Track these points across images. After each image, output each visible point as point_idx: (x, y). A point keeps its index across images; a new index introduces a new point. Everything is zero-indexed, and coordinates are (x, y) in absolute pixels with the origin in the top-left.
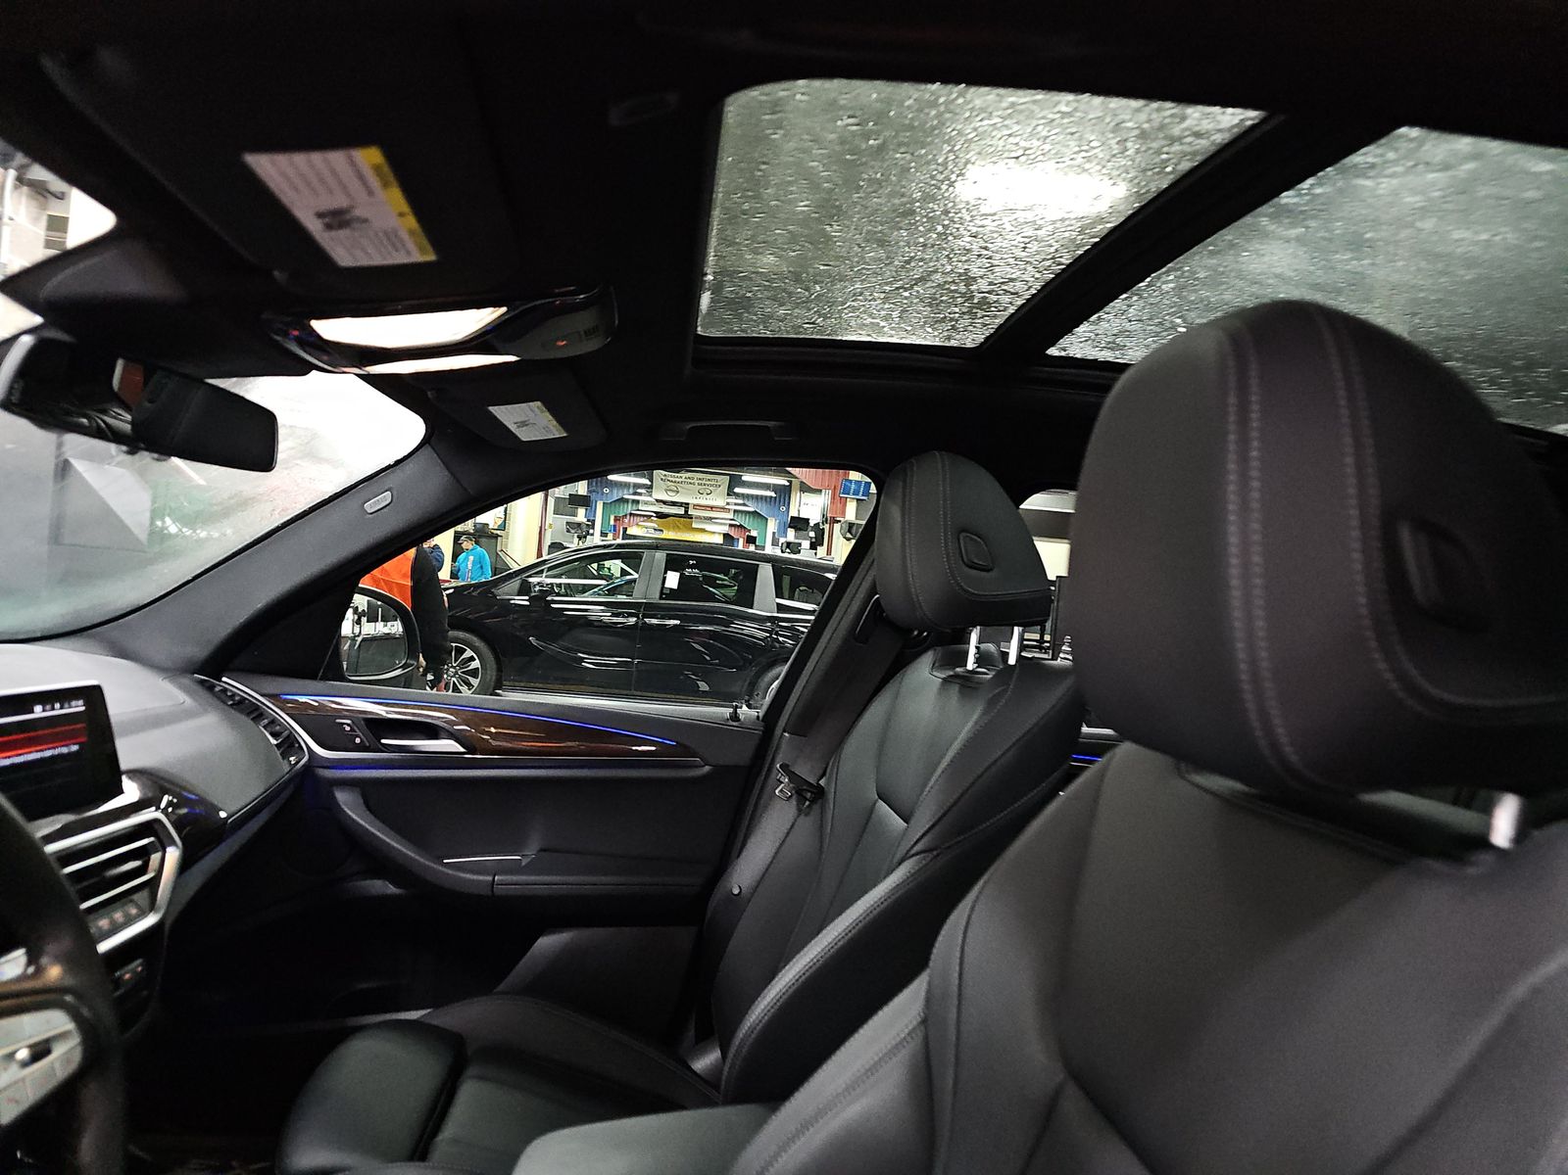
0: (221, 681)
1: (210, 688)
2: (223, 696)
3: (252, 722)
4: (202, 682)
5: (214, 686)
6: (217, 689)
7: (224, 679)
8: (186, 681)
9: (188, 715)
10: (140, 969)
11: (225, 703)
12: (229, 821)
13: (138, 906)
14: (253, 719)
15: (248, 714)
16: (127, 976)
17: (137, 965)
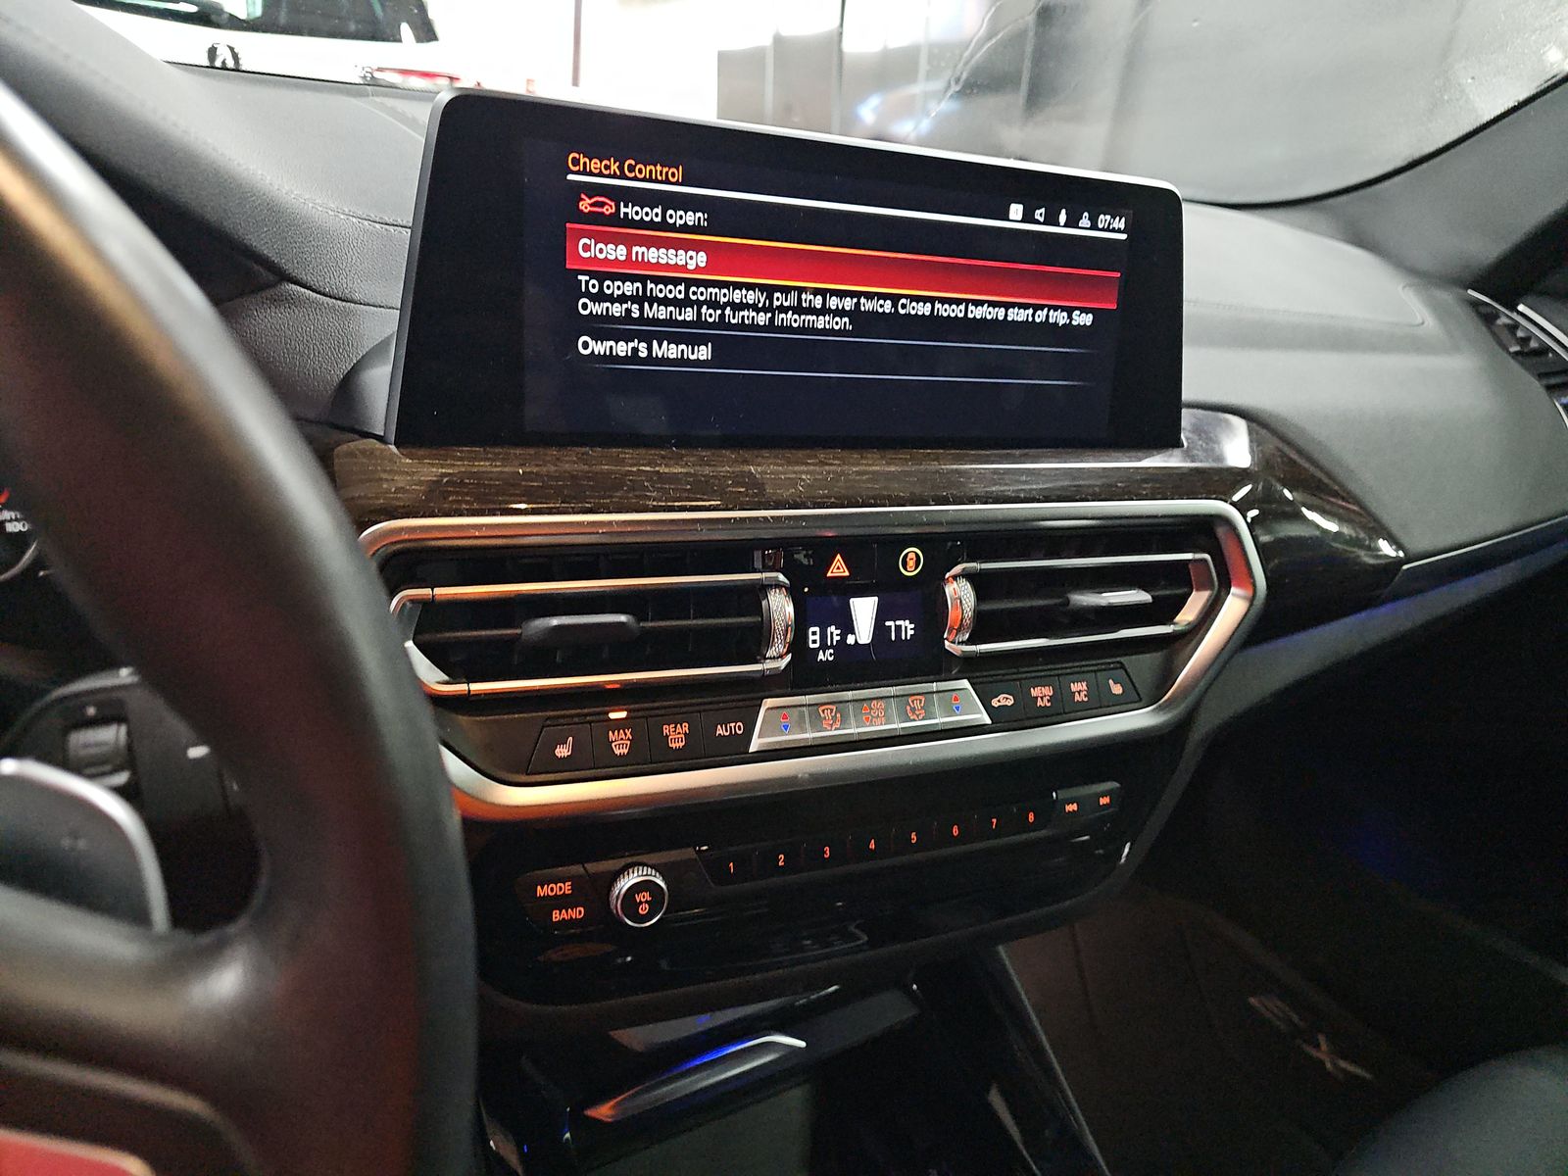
0: (1514, 309)
1: (1488, 318)
2: (1505, 336)
3: (1542, 392)
4: (1475, 305)
5: (1496, 315)
6: (1503, 320)
7: (1521, 308)
8: (1447, 297)
9: (1415, 344)
10: (1104, 801)
11: (1505, 349)
12: (1405, 567)
13: (1129, 683)
14: (1550, 388)
15: (1541, 376)
16: (1072, 807)
17: (1104, 793)
